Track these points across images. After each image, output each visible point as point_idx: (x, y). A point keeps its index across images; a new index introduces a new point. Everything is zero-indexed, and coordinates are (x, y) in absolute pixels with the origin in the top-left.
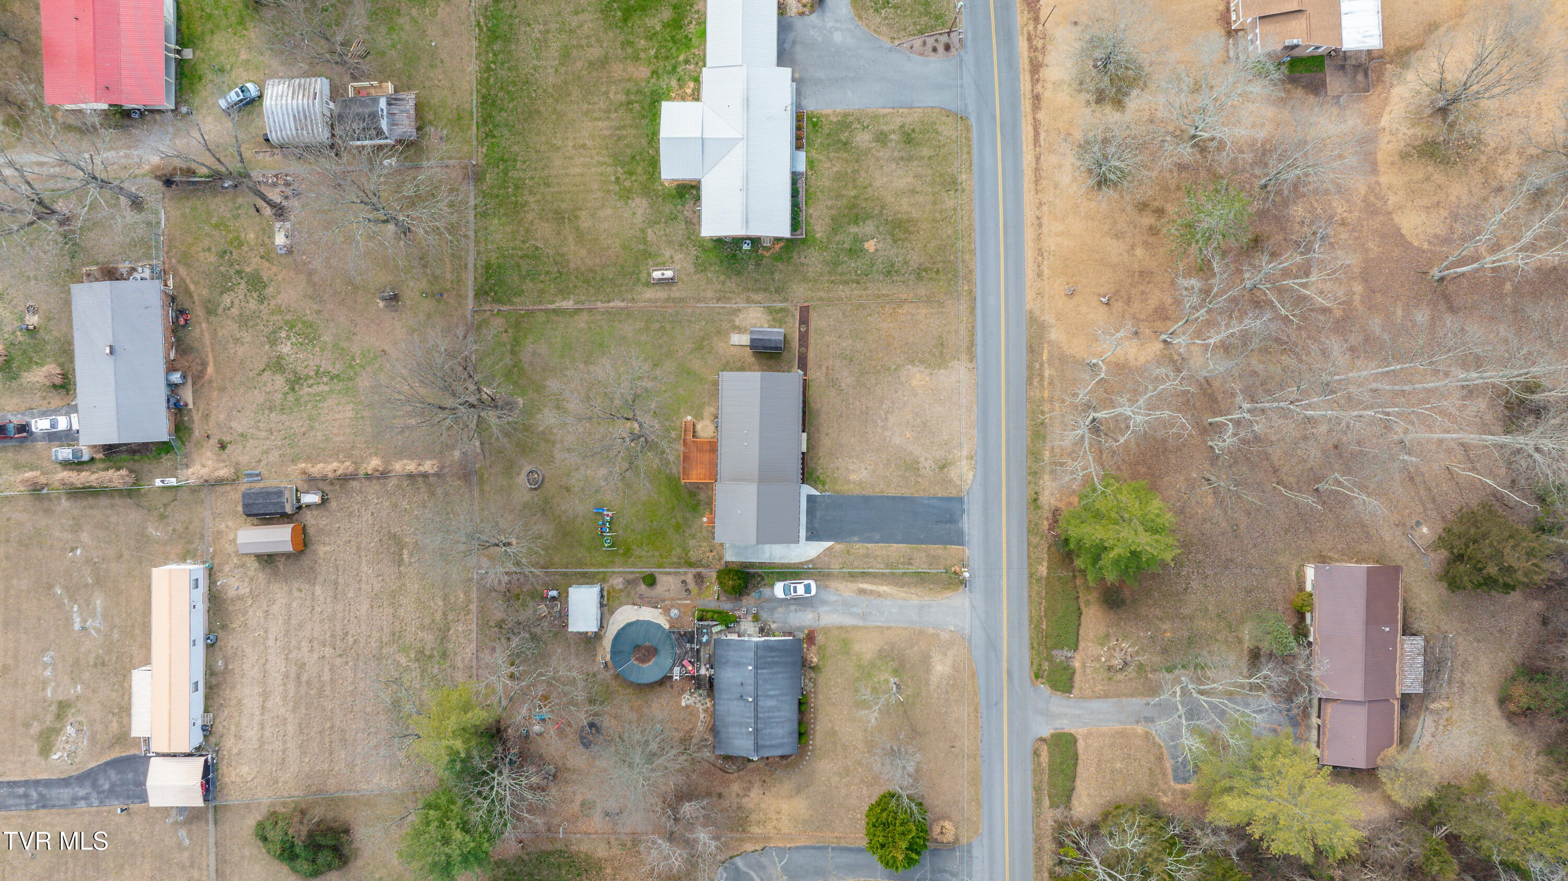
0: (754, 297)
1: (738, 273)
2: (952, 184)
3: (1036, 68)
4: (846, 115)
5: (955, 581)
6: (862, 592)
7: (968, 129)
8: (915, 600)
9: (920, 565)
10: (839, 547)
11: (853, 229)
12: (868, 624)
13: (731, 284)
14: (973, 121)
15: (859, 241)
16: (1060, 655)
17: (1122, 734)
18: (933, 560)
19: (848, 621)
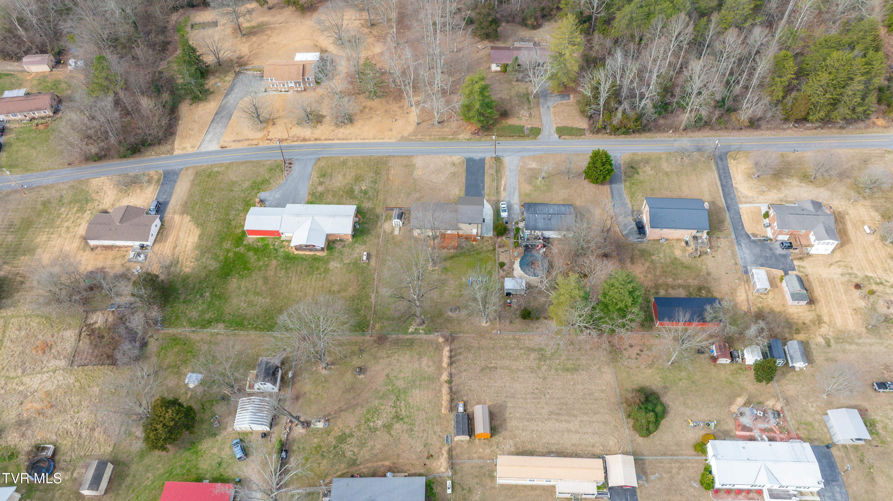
0: (379, 224)
1: (369, 230)
2: (344, 163)
3: (304, 140)
4: (309, 194)
5: (498, 159)
6: (504, 189)
7: (324, 158)
8: (507, 173)
9: (493, 171)
10: (486, 197)
11: (356, 192)
12: (518, 187)
13: (373, 233)
14: (320, 156)
15: (361, 191)
16: (527, 132)
17: (554, 114)
18: (491, 167)
19: (517, 194)
